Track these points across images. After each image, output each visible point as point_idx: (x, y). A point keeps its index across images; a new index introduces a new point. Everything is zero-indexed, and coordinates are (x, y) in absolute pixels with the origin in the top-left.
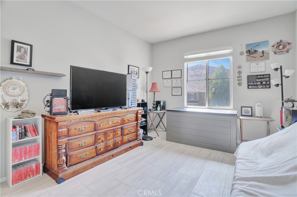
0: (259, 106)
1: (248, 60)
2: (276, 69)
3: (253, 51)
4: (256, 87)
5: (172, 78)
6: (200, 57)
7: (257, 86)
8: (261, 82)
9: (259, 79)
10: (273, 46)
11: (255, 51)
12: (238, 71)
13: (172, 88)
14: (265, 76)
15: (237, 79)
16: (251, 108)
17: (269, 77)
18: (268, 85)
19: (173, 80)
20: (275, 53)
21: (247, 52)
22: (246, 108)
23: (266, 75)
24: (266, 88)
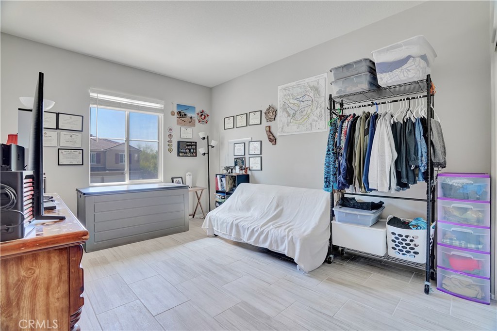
0: (190, 175)
1: (178, 123)
2: (204, 138)
3: (183, 114)
4: (185, 155)
5: (57, 128)
6: (120, 103)
7: (186, 153)
8: (190, 150)
9: (188, 146)
10: (198, 114)
11: (185, 115)
12: (169, 134)
13: (59, 149)
14: (193, 144)
15: (168, 143)
16: (182, 178)
17: (196, 146)
18: (194, 154)
19: (62, 133)
20: (199, 122)
21: (177, 113)
22: (177, 179)
23: (193, 142)
24: (193, 156)
